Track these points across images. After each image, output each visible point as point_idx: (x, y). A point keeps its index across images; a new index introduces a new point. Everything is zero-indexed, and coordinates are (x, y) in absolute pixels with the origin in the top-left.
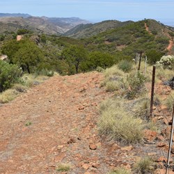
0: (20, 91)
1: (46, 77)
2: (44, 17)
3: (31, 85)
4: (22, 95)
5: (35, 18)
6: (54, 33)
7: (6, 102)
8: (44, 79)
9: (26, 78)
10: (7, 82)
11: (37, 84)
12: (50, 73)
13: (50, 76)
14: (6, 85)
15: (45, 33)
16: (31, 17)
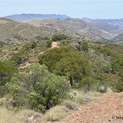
0: (71, 108)
1: (98, 93)
2: (86, 18)
3: (81, 102)
4: (73, 113)
5: (74, 20)
6: (98, 38)
7: (57, 120)
8: (96, 95)
9: (75, 94)
10: (55, 97)
11: (88, 101)
12: (103, 88)
13: (102, 91)
14: (54, 101)
15: (87, 39)
16: (69, 19)
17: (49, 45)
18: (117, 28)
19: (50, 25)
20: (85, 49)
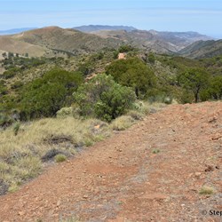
0: (136, 118)
1: (164, 105)
2: (152, 30)
3: (147, 113)
4: (139, 123)
5: (141, 32)
6: (164, 51)
7: (122, 129)
8: (161, 106)
9: (141, 105)
10: (120, 108)
11: (153, 111)
12: (168, 99)
13: (167, 103)
14: (120, 111)
15: (154, 51)
16: (136, 31)
17: (116, 57)
18: (184, 40)
19: (117, 36)
20: (152, 61)
